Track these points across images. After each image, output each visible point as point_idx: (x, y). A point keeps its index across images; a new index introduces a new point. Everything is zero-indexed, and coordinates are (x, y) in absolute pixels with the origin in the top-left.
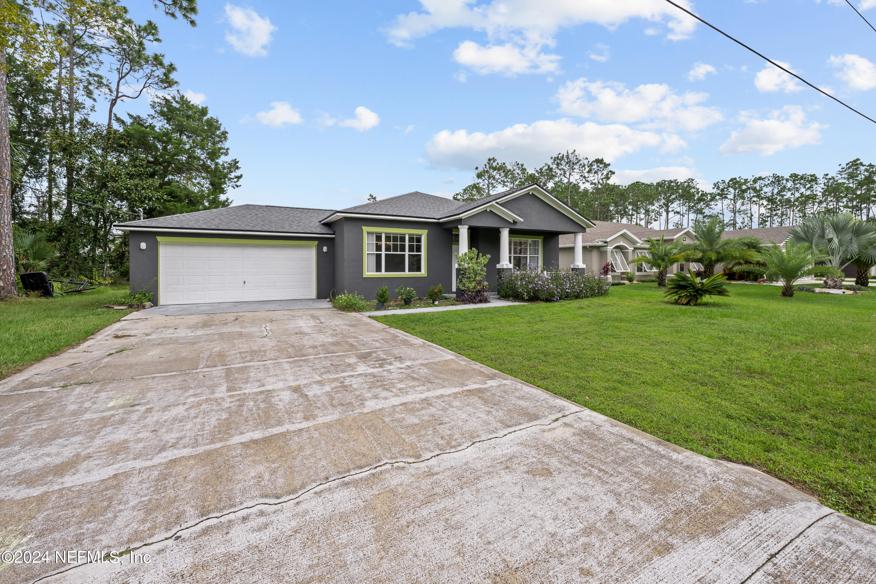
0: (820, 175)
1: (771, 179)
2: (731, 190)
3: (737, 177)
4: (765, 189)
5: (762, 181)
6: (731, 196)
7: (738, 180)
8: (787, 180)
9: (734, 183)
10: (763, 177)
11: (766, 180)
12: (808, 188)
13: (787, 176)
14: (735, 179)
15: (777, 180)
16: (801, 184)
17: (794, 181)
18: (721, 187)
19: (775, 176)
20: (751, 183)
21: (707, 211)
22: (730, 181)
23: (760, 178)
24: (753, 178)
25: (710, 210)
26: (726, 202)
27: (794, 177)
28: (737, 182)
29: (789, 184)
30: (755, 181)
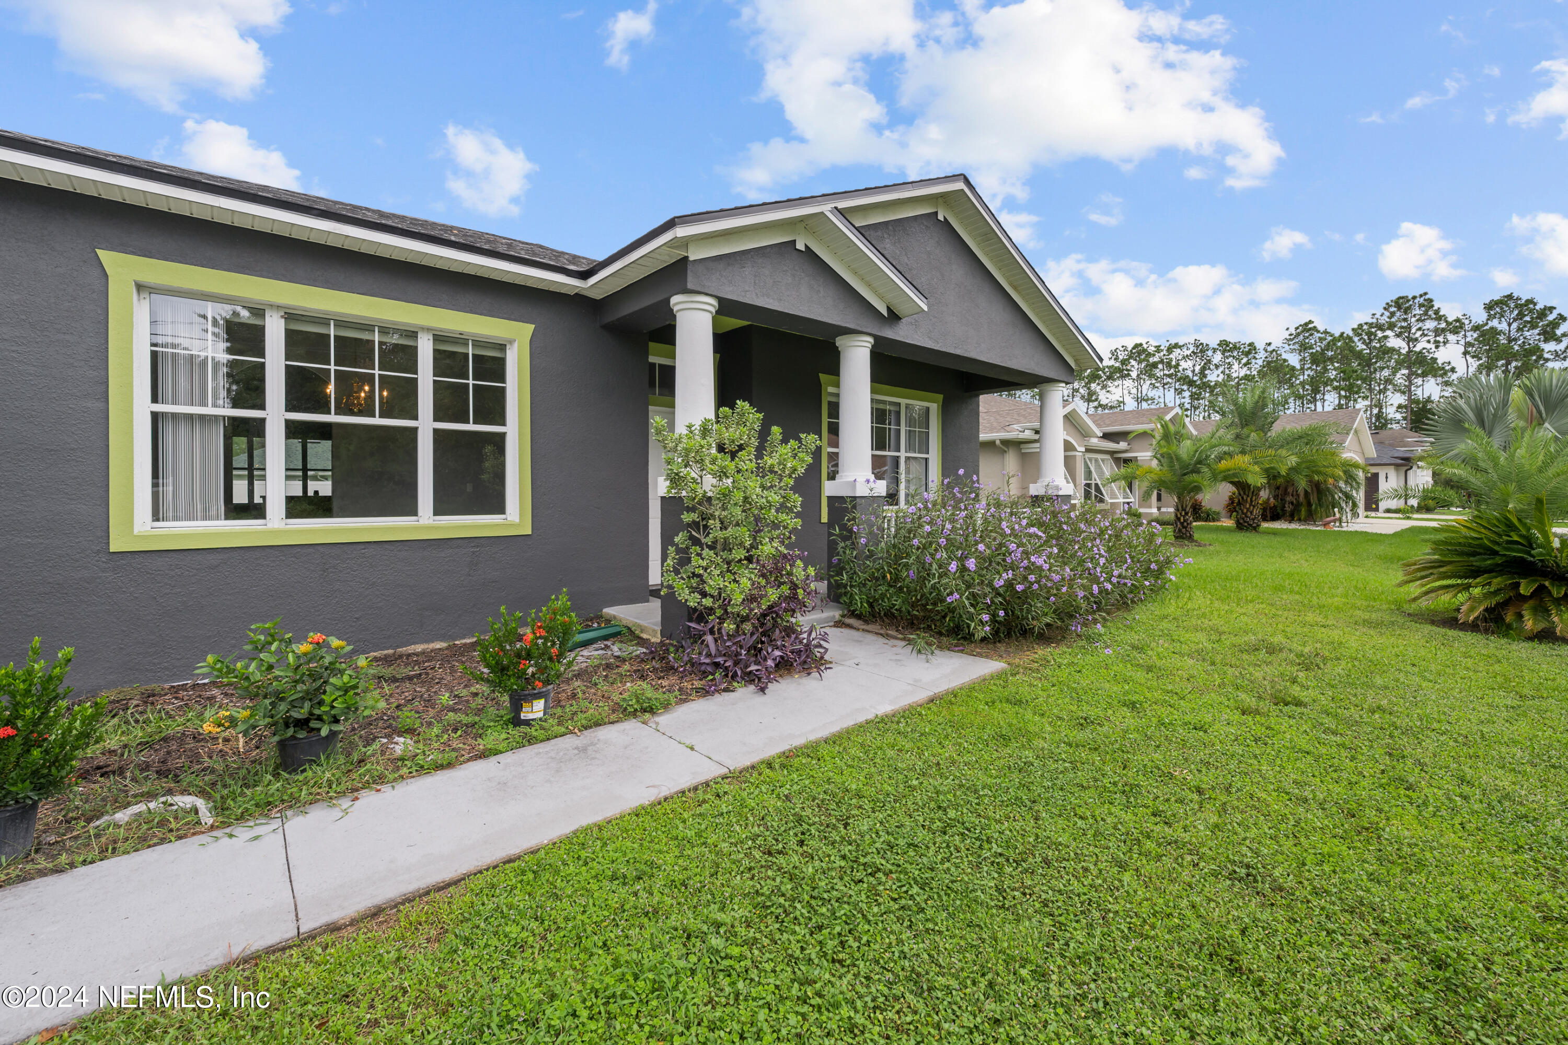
0: (1260, 345)
1: (1192, 348)
2: (1133, 362)
3: (1144, 343)
4: (1183, 364)
5: (1178, 351)
6: (1134, 374)
7: (1145, 346)
8: (1215, 350)
9: (1139, 352)
10: (1181, 344)
11: (1185, 350)
12: (1245, 365)
13: (1214, 343)
14: (1141, 345)
15: (1201, 349)
16: (1234, 357)
17: (1223, 352)
18: (1121, 357)
19: (1197, 344)
20: (1165, 352)
21: (1104, 398)
22: (1133, 348)
23: (1176, 346)
24: (1167, 345)
25: (1108, 395)
26: (1128, 383)
27: (1226, 347)
28: (1144, 350)
29: (1217, 358)
30: (1170, 349)
